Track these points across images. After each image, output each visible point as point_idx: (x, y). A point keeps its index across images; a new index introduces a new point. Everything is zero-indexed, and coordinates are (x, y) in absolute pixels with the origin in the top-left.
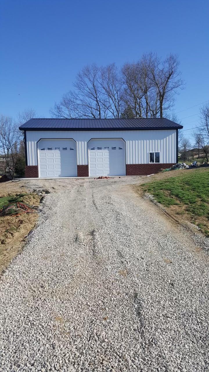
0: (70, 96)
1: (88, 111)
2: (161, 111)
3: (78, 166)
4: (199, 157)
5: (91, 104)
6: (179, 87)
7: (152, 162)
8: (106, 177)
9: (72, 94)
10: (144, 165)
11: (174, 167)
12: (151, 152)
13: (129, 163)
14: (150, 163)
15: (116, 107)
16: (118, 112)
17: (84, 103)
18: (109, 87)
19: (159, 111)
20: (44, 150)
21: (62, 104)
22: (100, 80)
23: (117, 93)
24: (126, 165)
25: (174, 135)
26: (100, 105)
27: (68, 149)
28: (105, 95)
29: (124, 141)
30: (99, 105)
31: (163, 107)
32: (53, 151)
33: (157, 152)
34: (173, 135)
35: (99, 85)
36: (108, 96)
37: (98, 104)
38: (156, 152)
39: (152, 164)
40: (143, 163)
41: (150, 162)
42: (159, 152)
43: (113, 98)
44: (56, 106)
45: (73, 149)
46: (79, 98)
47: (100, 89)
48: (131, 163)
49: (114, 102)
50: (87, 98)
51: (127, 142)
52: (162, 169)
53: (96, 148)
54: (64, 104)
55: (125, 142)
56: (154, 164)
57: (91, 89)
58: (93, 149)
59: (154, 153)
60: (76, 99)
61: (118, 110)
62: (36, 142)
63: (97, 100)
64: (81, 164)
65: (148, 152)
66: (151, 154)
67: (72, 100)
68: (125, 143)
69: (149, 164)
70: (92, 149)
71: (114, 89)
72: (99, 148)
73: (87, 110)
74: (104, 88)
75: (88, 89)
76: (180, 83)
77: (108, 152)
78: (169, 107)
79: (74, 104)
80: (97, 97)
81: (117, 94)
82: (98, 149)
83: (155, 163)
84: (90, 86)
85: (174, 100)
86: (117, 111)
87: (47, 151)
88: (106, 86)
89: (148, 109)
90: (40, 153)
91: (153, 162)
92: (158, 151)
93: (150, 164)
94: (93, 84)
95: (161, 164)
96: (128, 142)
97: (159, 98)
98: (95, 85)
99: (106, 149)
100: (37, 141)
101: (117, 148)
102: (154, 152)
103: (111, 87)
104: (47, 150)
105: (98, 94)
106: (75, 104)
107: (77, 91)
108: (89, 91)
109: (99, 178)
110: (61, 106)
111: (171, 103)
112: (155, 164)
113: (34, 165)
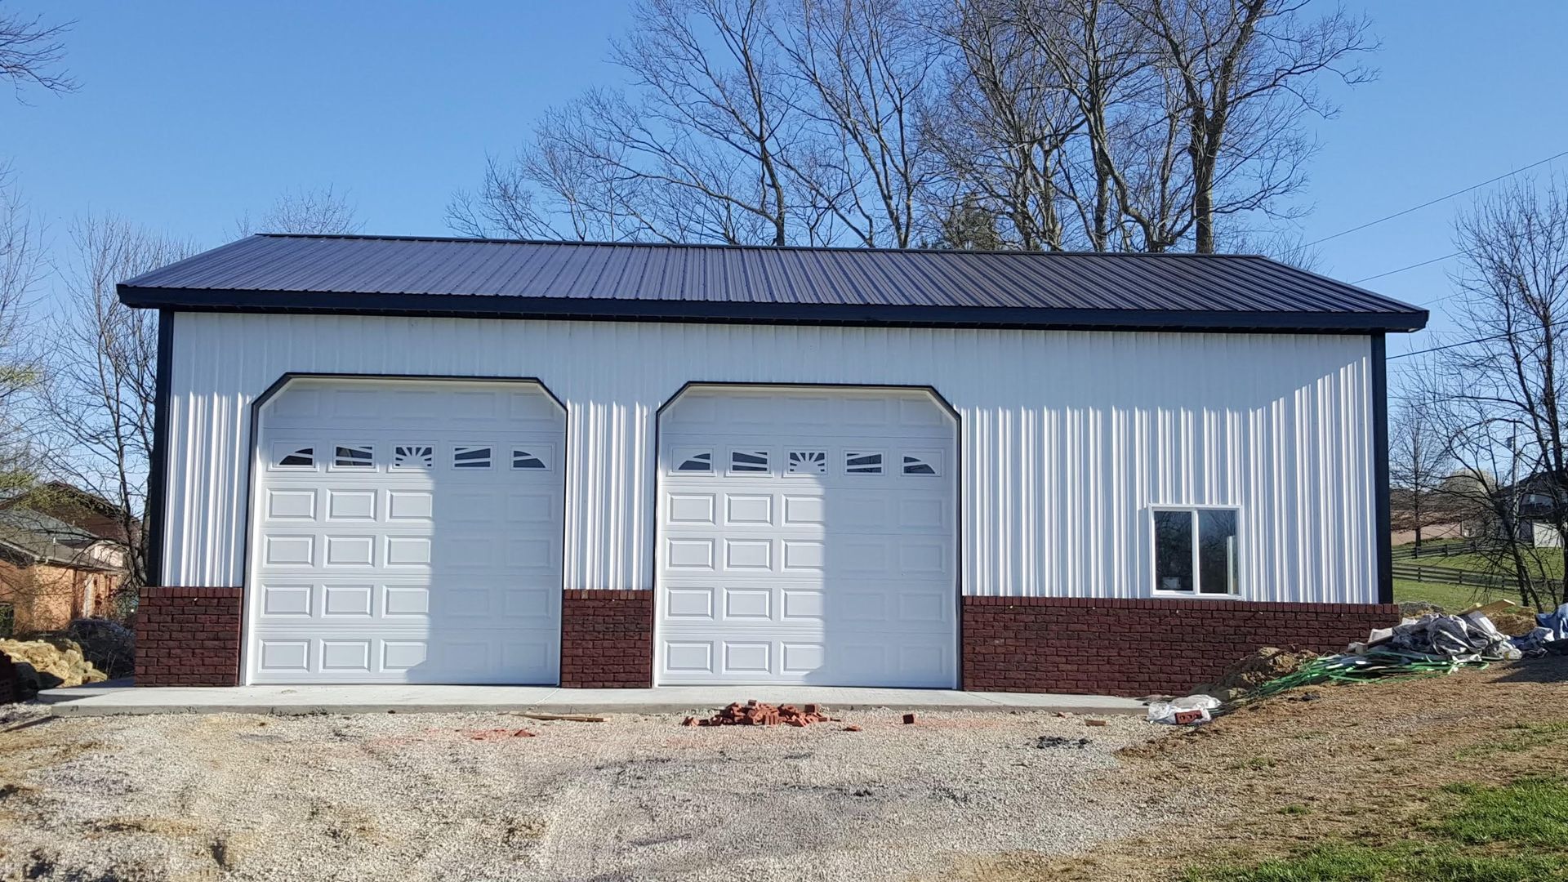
0: (589, 120)
1: (701, 221)
2: (1200, 226)
3: (570, 599)
4: (1419, 541)
5: (723, 176)
6: (1333, 63)
7: (1175, 582)
8: (786, 713)
9: (600, 107)
10: (1108, 606)
11: (1385, 642)
12: (1166, 503)
13: (983, 589)
14: (1157, 593)
15: (887, 198)
16: (903, 230)
17: (678, 170)
18: (846, 71)
19: (1190, 224)
20: (309, 462)
21: (532, 171)
22: (790, 32)
23: (900, 112)
24: (962, 600)
25: (1353, 375)
26: (781, 181)
27: (502, 459)
28: (823, 127)
29: (949, 407)
30: (774, 185)
31: (1214, 196)
32: (374, 475)
33: (1216, 505)
34: (1347, 374)
35: (785, 62)
36: (838, 129)
37: (772, 175)
38: (1207, 505)
39: (1177, 601)
40: (1098, 591)
41: (1160, 586)
42: (1230, 505)
43: (874, 145)
44: (494, 186)
45: (536, 463)
46: (645, 137)
47: (787, 84)
48: (1005, 590)
49: (879, 167)
50: (699, 137)
51: (977, 424)
52: (1272, 650)
53: (722, 455)
54: (547, 169)
55: (958, 417)
56: (1193, 601)
57: (729, 85)
58: (698, 464)
59: (1189, 515)
60: (627, 141)
61: (903, 219)
62: (243, 402)
63: (764, 149)
64: (593, 582)
65: (1138, 508)
66: (1162, 517)
67: (600, 145)
68: (954, 420)
69: (1153, 601)
70: (688, 466)
71: (879, 88)
72: (748, 462)
73: (700, 210)
74: (813, 79)
75: (705, 83)
76: (1340, 38)
77: (819, 491)
78: (1266, 191)
79: (608, 171)
80: (766, 135)
81: (896, 114)
82: (736, 468)
83: (1197, 594)
84: (727, 64)
85: (1296, 147)
86: (896, 220)
87: (324, 475)
88: (824, 61)
89: (1113, 204)
90: (275, 485)
91: (1187, 585)
92: (1224, 500)
93: (1161, 601)
94: (745, 53)
95: (1251, 608)
96: (982, 417)
97: (1185, 137)
98: (756, 56)
99: (804, 470)
100: (255, 397)
101: (893, 464)
102: (1188, 503)
103: (858, 70)
104: (332, 467)
105: (775, 118)
106: (620, 172)
107: (636, 92)
108: (716, 94)
109: (726, 716)
110: (530, 185)
111: (1283, 169)
112: (1201, 601)
113: (213, 578)
